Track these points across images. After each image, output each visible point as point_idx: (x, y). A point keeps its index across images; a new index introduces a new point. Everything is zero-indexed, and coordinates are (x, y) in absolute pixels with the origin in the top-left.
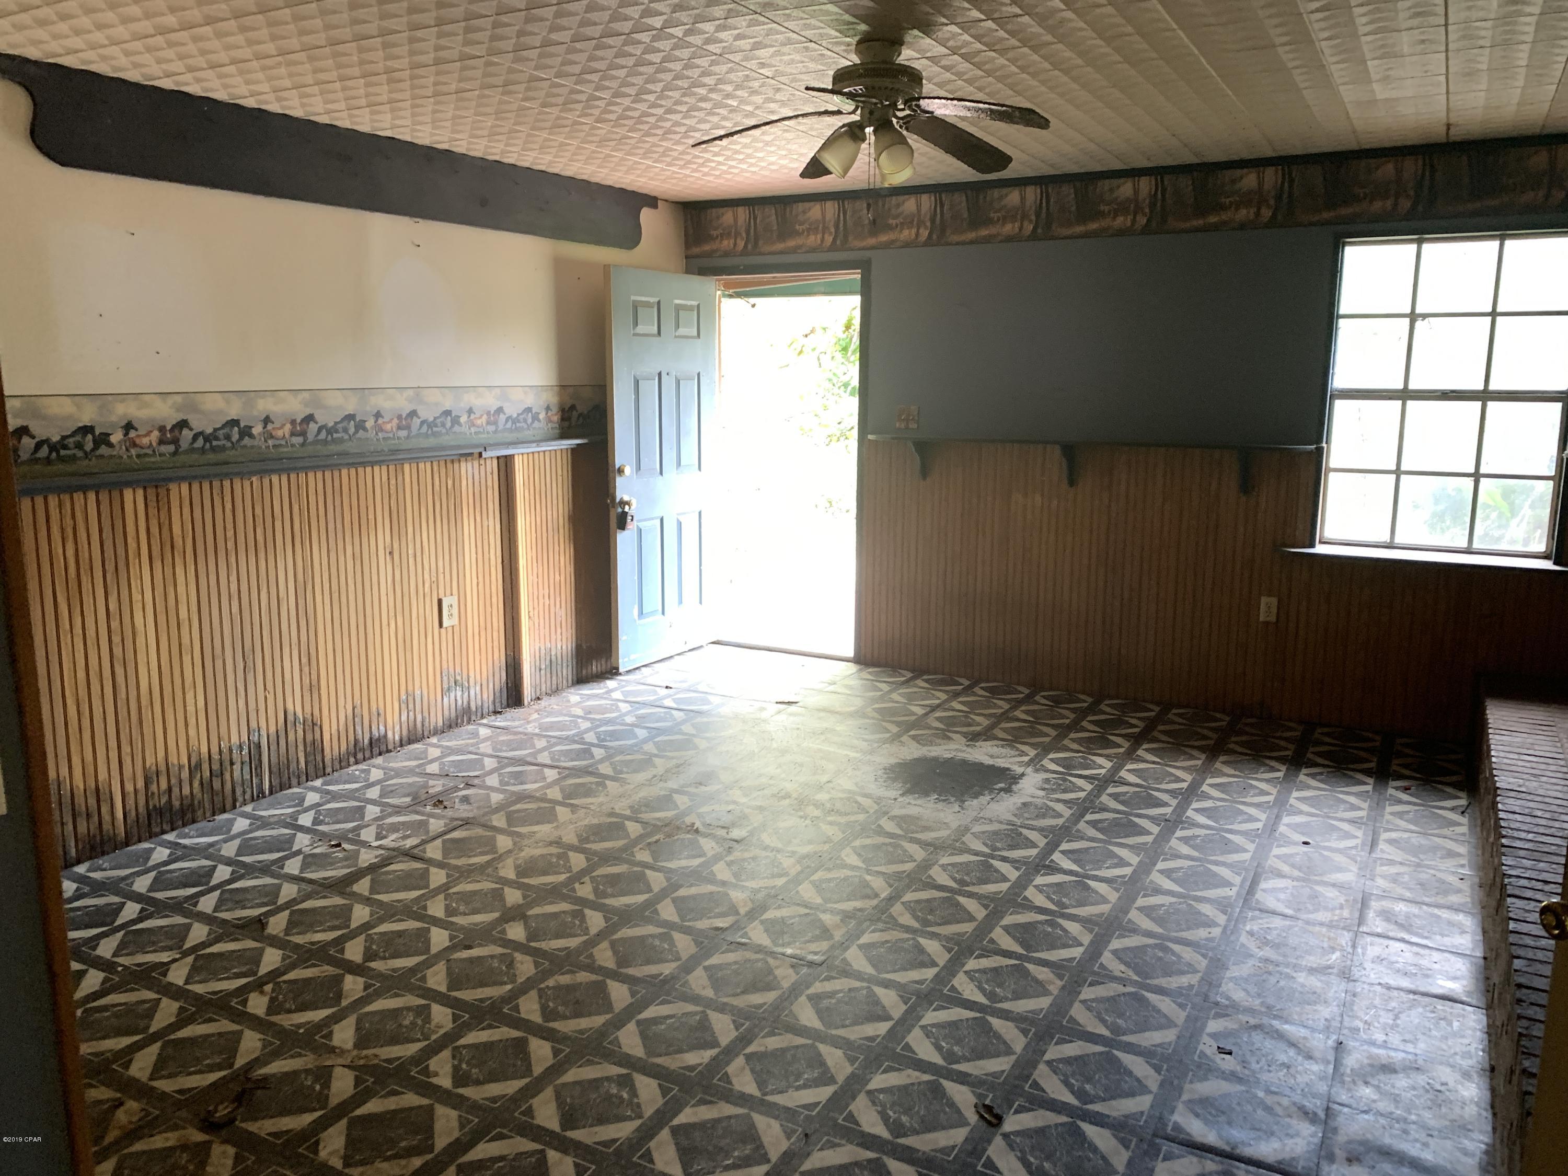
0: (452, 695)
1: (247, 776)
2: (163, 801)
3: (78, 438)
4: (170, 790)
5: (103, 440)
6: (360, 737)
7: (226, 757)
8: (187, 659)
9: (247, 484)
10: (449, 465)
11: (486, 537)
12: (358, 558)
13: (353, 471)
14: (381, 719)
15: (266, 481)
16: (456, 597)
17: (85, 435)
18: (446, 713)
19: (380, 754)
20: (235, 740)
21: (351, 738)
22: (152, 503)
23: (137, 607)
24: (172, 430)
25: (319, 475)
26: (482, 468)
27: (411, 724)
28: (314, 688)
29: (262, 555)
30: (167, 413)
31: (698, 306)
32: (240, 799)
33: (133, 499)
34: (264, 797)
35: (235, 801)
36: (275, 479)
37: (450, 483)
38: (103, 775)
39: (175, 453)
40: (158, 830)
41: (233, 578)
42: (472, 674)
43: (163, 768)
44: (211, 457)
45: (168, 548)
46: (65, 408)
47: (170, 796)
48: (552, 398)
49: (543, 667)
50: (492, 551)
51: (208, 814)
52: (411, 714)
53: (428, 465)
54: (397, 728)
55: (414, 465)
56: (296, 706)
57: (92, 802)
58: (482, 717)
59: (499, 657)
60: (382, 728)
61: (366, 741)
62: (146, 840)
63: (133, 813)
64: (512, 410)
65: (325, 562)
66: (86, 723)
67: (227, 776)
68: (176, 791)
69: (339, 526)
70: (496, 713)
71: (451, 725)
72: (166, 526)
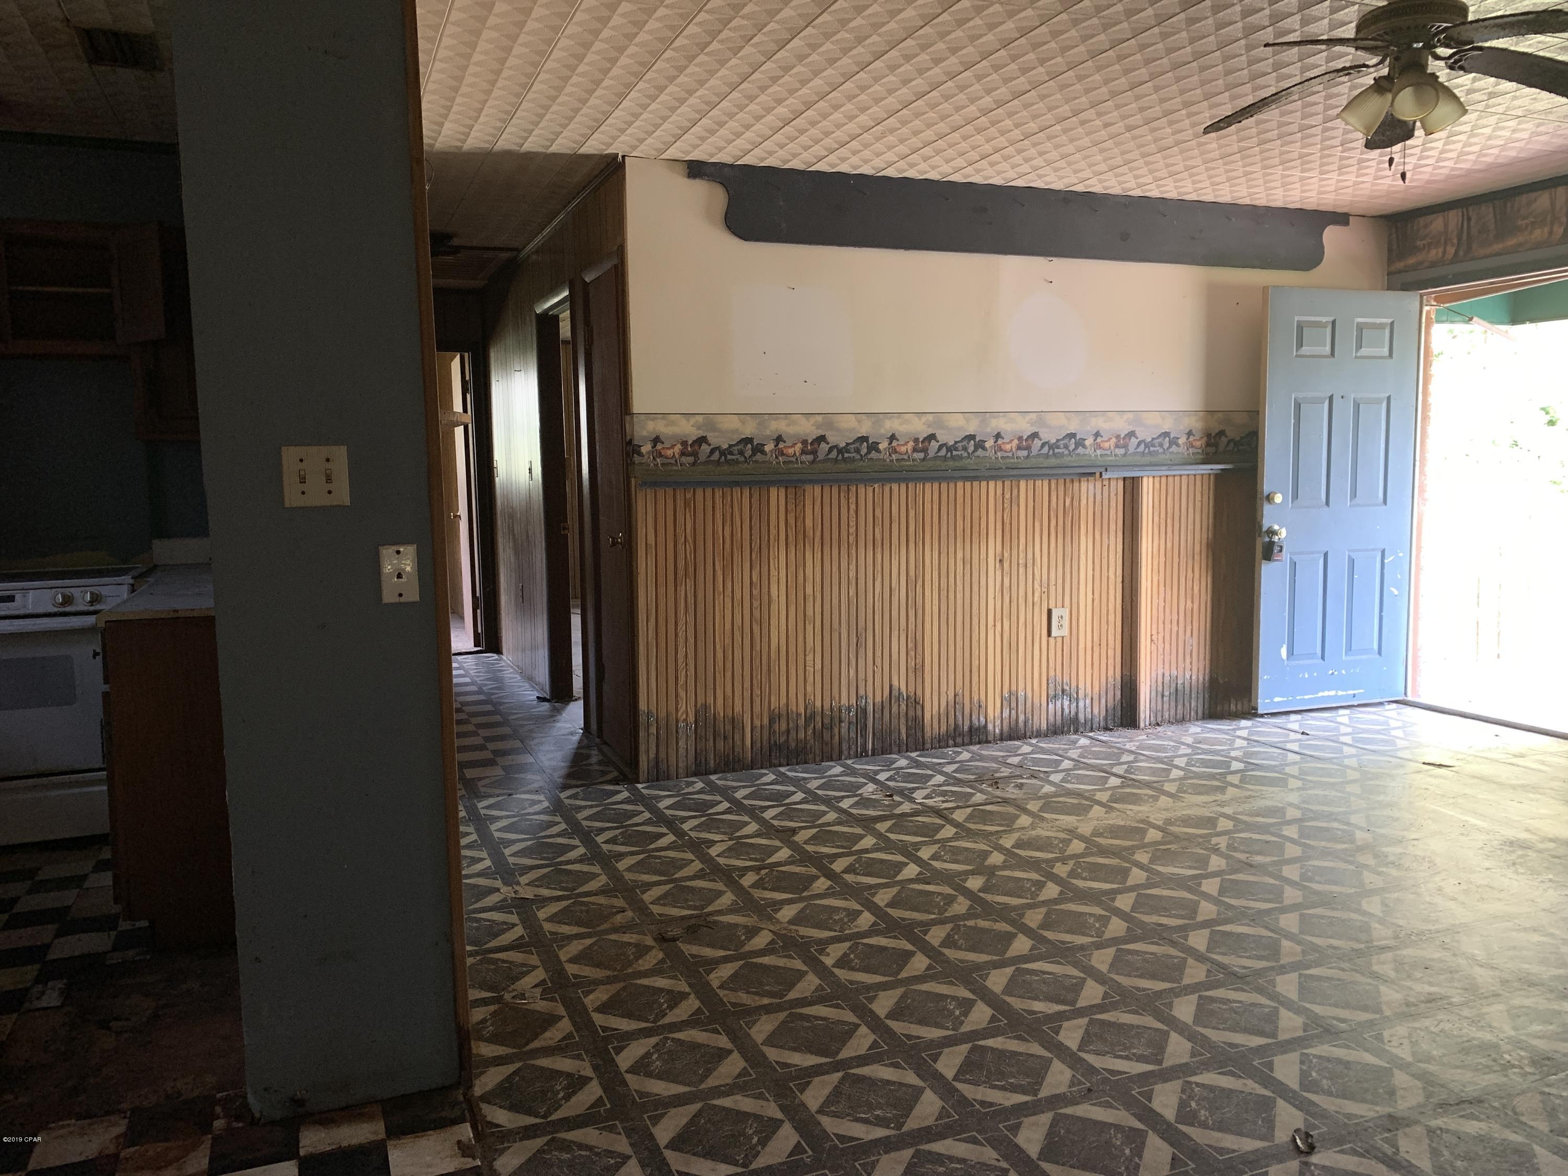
0: (1059, 703)
1: (853, 735)
2: (783, 739)
3: (740, 447)
4: (788, 731)
5: (759, 449)
6: (960, 723)
7: (836, 714)
8: (809, 628)
9: (870, 490)
10: (1068, 484)
11: (1105, 554)
12: (968, 562)
13: (968, 484)
14: (983, 711)
15: (887, 489)
16: (1068, 610)
17: (746, 444)
18: (1051, 718)
19: (979, 743)
20: (844, 701)
21: (951, 721)
22: (791, 501)
23: (774, 580)
24: (812, 444)
25: (936, 485)
26: (1106, 489)
27: (1013, 723)
28: (918, 670)
29: (879, 550)
30: (809, 430)
31: (1392, 323)
32: (846, 753)
33: (777, 496)
34: (867, 756)
35: (841, 753)
36: (895, 487)
37: (1068, 501)
38: (738, 708)
39: (813, 462)
40: (776, 762)
41: (853, 567)
42: (1081, 686)
43: (784, 712)
44: (842, 466)
45: (801, 536)
46: (732, 424)
47: (788, 737)
48: (1196, 424)
49: (1166, 693)
50: (1112, 570)
51: (818, 759)
52: (1013, 712)
53: (1046, 483)
54: (998, 722)
55: (1031, 483)
56: (901, 683)
57: (729, 727)
58: (1092, 730)
59: (1114, 672)
60: (982, 719)
61: (966, 728)
62: (766, 768)
63: (759, 745)
64: (1144, 434)
65: (936, 562)
66: (729, 665)
67: (836, 730)
68: (793, 734)
69: (952, 532)
70: (1106, 729)
71: (1054, 731)
72: (800, 518)
